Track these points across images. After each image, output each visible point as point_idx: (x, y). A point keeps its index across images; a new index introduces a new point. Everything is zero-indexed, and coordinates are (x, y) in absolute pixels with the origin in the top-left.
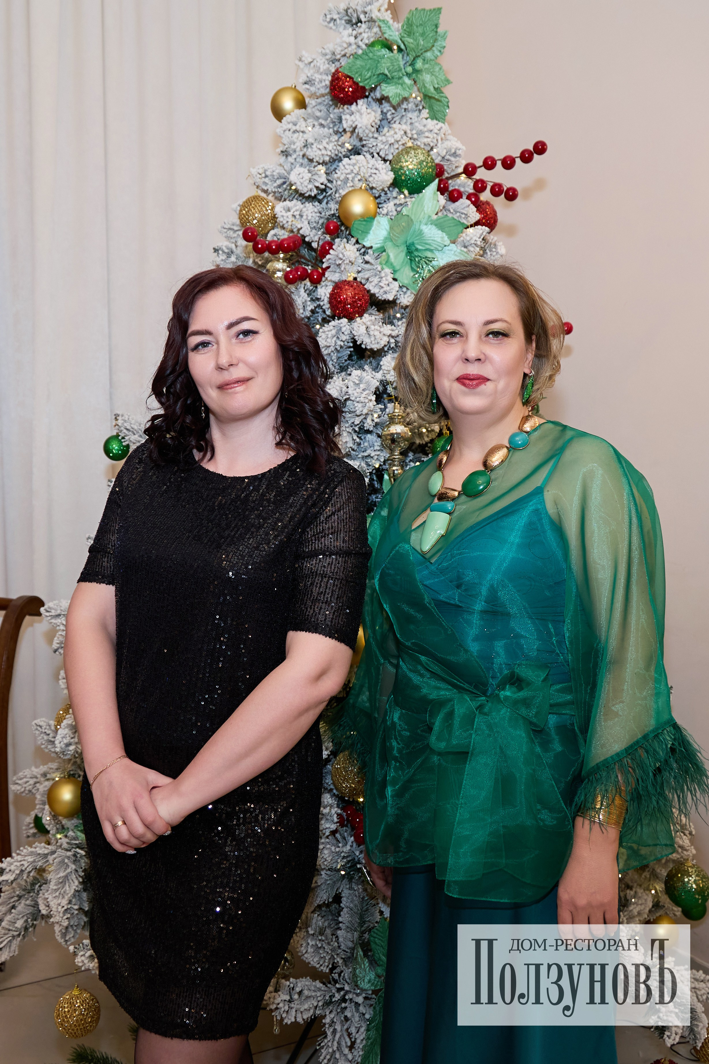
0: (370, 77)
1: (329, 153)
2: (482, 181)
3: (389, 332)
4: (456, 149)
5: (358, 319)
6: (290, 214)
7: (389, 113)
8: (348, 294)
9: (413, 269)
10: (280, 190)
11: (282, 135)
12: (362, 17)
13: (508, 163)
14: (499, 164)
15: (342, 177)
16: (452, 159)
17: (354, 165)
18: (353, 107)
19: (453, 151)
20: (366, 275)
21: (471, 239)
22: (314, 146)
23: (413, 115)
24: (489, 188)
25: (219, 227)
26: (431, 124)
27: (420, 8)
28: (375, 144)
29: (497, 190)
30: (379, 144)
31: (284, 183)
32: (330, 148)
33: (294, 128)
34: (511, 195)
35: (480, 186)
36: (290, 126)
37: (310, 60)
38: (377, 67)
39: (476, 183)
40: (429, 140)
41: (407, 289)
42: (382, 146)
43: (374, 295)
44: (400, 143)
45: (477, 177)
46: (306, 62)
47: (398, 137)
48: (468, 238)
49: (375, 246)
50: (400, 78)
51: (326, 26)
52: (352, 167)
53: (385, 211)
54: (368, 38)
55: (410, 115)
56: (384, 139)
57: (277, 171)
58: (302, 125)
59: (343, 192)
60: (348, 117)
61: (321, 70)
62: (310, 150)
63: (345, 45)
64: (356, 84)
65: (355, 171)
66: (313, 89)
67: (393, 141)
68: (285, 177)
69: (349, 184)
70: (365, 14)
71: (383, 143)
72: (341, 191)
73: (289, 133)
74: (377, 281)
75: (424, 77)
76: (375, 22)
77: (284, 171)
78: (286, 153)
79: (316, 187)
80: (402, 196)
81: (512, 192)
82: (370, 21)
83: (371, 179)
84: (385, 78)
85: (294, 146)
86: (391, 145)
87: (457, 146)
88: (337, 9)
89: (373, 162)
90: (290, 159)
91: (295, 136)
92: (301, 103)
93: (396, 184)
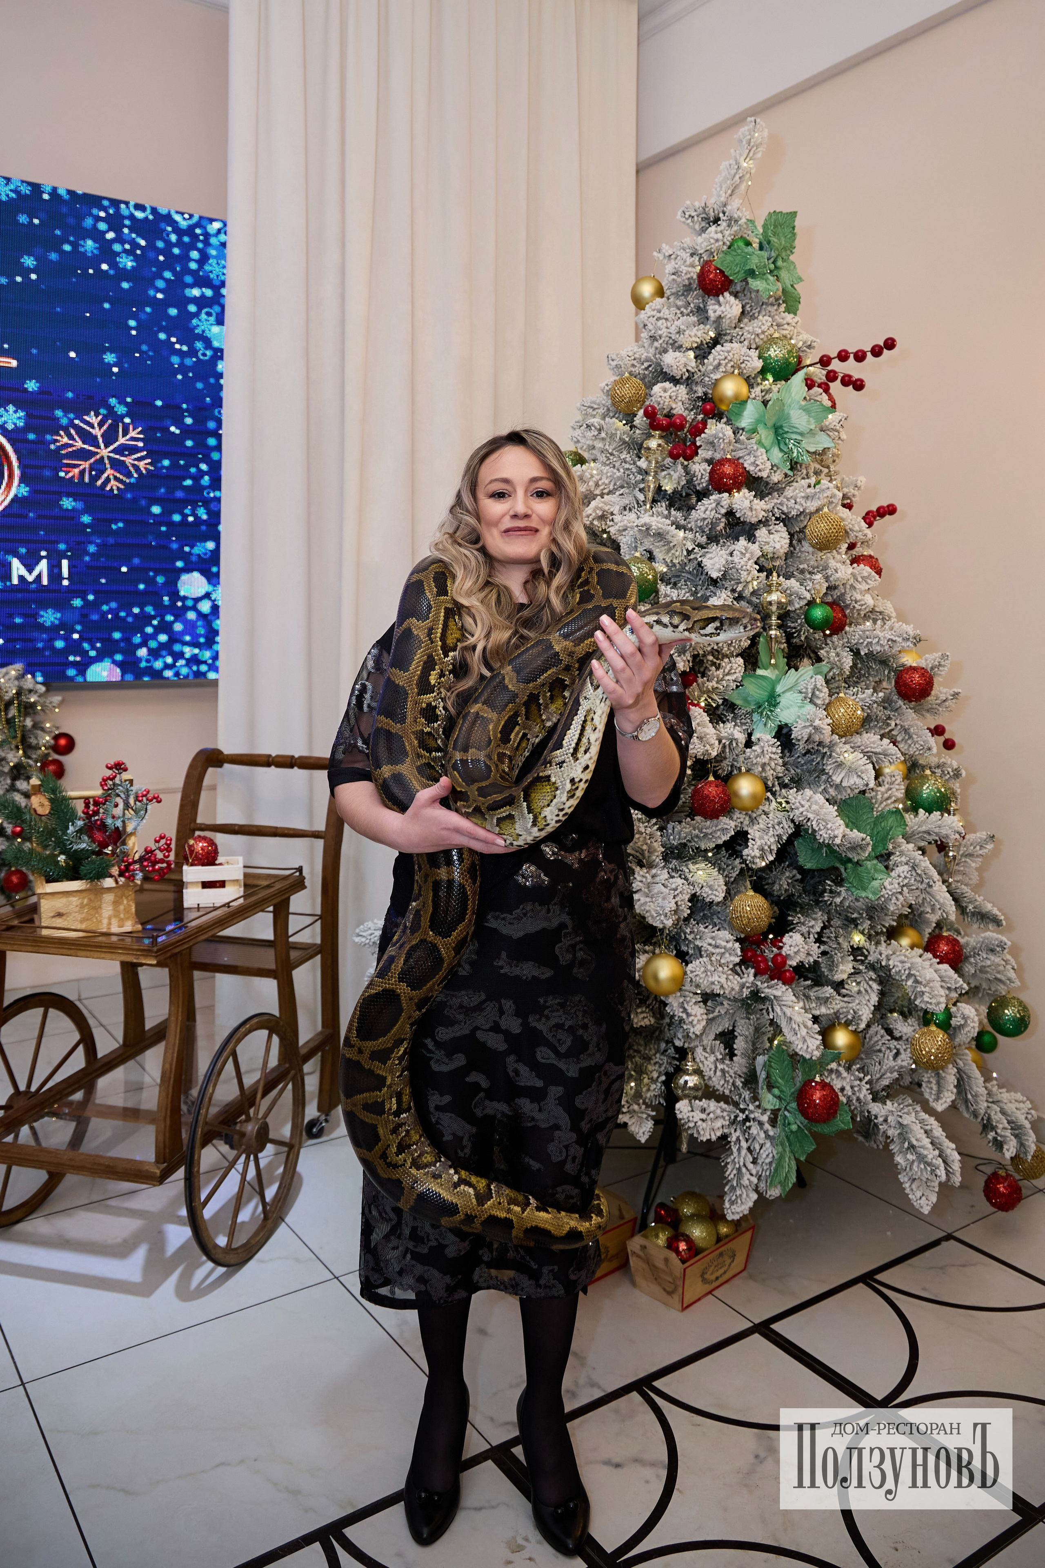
0: (739, 272)
1: (698, 340)
2: (835, 372)
3: (765, 507)
4: (813, 342)
5: (736, 494)
6: (667, 394)
7: (748, 306)
8: (728, 469)
9: (781, 450)
10: (646, 372)
11: (647, 322)
12: (721, 215)
13: (861, 357)
14: (852, 356)
15: (716, 362)
16: (809, 350)
17: (728, 352)
18: (721, 298)
19: (810, 343)
20: (740, 454)
21: (830, 423)
22: (689, 332)
23: (772, 309)
24: (839, 378)
25: (578, 405)
26: (789, 317)
27: (779, 210)
28: (740, 333)
29: (847, 381)
30: (747, 334)
31: (650, 366)
32: (699, 335)
33: (658, 315)
34: (859, 385)
35: (832, 376)
36: (655, 313)
37: (671, 253)
38: (745, 264)
39: (830, 373)
40: (787, 332)
41: (778, 468)
42: (749, 336)
43: (748, 472)
44: (767, 334)
45: (830, 368)
46: (667, 254)
47: (764, 328)
48: (827, 423)
49: (747, 428)
50: (765, 274)
51: (684, 222)
52: (726, 354)
53: (753, 396)
54: (730, 235)
55: (769, 308)
56: (750, 329)
57: (645, 354)
58: (665, 312)
59: (715, 376)
60: (717, 307)
61: (688, 263)
62: (684, 336)
63: (712, 241)
64: (727, 277)
65: (729, 358)
66: (679, 280)
67: (760, 331)
68: (651, 361)
69: (722, 369)
70: (724, 213)
71: (749, 333)
72: (712, 375)
73: (653, 320)
74: (752, 459)
75: (783, 274)
76: (736, 221)
77: (650, 355)
78: (653, 338)
79: (688, 371)
80: (767, 382)
81: (859, 383)
82: (730, 220)
83: (743, 365)
84: (751, 273)
85: (660, 332)
86: (758, 335)
87: (815, 339)
88: (694, 206)
89: (744, 350)
90: (656, 344)
91: (661, 322)
92: (660, 292)
93: (763, 372)
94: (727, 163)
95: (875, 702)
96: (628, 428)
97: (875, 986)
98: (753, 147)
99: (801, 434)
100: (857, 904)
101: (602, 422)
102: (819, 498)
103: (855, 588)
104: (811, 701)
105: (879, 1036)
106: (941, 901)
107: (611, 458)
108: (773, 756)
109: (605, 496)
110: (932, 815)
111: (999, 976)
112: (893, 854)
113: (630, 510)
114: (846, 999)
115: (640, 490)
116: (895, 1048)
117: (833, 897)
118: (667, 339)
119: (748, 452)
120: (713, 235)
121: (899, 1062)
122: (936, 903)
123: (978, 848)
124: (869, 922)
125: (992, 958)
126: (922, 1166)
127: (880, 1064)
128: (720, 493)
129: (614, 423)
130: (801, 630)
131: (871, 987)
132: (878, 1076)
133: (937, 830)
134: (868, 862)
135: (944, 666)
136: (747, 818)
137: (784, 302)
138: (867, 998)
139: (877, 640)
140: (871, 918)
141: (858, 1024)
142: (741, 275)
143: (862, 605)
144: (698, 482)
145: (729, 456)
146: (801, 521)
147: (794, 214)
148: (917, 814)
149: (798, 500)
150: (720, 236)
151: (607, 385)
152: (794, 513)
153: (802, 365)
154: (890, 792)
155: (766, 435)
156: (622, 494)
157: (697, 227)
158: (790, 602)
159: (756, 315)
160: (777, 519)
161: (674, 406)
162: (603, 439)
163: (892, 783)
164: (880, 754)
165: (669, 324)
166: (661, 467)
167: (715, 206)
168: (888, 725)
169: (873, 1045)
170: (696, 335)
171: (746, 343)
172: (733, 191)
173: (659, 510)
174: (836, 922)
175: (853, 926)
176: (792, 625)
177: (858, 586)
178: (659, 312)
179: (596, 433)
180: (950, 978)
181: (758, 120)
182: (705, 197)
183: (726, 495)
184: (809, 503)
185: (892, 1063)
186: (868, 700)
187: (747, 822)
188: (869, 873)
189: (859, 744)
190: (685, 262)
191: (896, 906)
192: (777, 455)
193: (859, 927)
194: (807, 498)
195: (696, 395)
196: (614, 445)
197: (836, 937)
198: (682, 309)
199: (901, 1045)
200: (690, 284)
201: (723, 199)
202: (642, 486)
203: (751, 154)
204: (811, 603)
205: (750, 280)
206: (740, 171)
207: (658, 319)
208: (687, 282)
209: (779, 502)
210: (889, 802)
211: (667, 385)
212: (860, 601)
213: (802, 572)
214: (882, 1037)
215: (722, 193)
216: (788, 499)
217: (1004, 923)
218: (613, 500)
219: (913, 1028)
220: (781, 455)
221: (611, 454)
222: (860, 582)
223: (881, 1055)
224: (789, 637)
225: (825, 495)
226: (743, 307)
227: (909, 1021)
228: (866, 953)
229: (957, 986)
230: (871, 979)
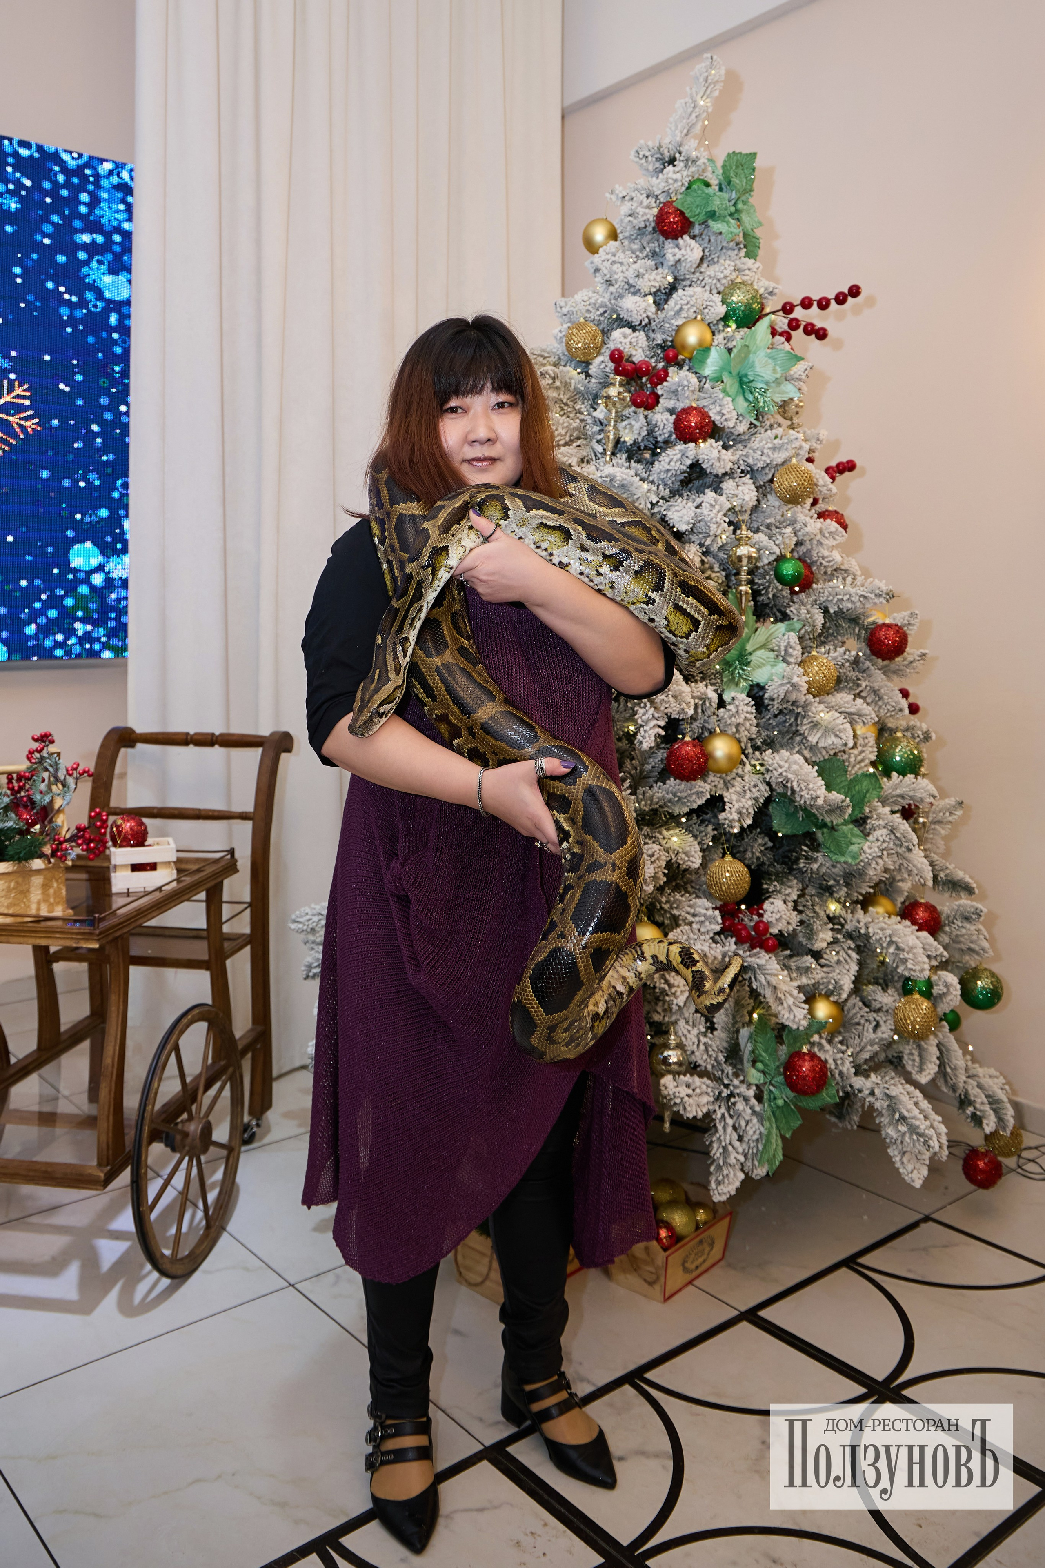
0: (699, 214)
1: (656, 285)
2: (796, 320)
3: (730, 458)
4: (774, 288)
5: (702, 445)
6: (628, 340)
7: (707, 250)
8: (692, 419)
9: (746, 400)
10: (602, 319)
11: (600, 266)
12: (677, 155)
13: (824, 304)
14: (815, 303)
15: (678, 307)
16: (770, 297)
17: (691, 296)
18: (680, 241)
19: (771, 290)
20: (704, 402)
21: (795, 373)
22: (646, 276)
23: (733, 254)
24: (802, 327)
26: (750, 262)
27: (737, 151)
28: (701, 278)
29: (809, 330)
30: (706, 279)
31: (605, 312)
32: (657, 280)
33: (613, 259)
34: (821, 334)
35: (794, 325)
36: (609, 256)
37: (625, 194)
38: (704, 205)
39: (791, 321)
40: (748, 278)
41: (743, 418)
42: (709, 280)
43: (714, 422)
44: (729, 278)
45: (792, 316)
46: (621, 195)
47: (727, 272)
48: (792, 373)
49: (711, 376)
50: (725, 216)
51: (637, 162)
52: (689, 299)
53: (715, 342)
54: (688, 176)
55: (730, 253)
56: (710, 273)
57: (601, 299)
58: (619, 256)
59: (675, 323)
60: (677, 250)
62: (641, 280)
63: (671, 181)
64: (686, 219)
65: (692, 303)
66: (635, 222)
67: (722, 276)
68: (606, 306)
69: (684, 314)
70: (680, 153)
71: (710, 277)
72: (673, 321)
73: (607, 264)
74: (718, 409)
75: (744, 217)
76: (694, 161)
77: (606, 300)
78: (609, 283)
79: (647, 317)
80: (729, 329)
81: (821, 332)
82: (687, 160)
83: (706, 311)
84: (712, 215)
85: (616, 276)
86: (719, 280)
87: (776, 286)
88: (648, 146)
89: (707, 295)
90: (612, 289)
91: (615, 266)
92: (613, 235)
93: (725, 319)
94: (683, 101)
95: (848, 661)
96: (583, 376)
97: (854, 956)
98: (710, 84)
99: (767, 383)
100: (833, 870)
101: (556, 370)
102: (786, 449)
103: (821, 544)
104: (784, 660)
105: (857, 1009)
106: (919, 866)
107: (566, 408)
108: (748, 716)
109: (562, 448)
110: (906, 778)
111: (972, 946)
112: (868, 818)
113: (588, 462)
114: (825, 969)
115: (598, 442)
116: (875, 1020)
117: (809, 864)
118: (623, 284)
119: (712, 401)
120: (671, 175)
121: (879, 1034)
122: (914, 869)
123: (947, 814)
124: (846, 890)
125: (968, 926)
126: (915, 1137)
127: (859, 1037)
128: (685, 443)
129: (568, 372)
130: (769, 586)
131: (849, 956)
132: (858, 1049)
133: (911, 793)
134: (844, 827)
135: (914, 625)
136: (722, 782)
137: (745, 246)
138: (847, 967)
139: (848, 596)
140: (847, 885)
141: (840, 994)
142: (702, 217)
143: (829, 562)
144: (660, 432)
145: (694, 405)
146: (766, 474)
147: (753, 155)
148: (889, 777)
149: (765, 451)
150: (678, 176)
151: (560, 331)
152: (760, 465)
153: (764, 313)
154: (863, 754)
155: (730, 383)
156: (579, 446)
157: (651, 168)
158: (759, 559)
159: (716, 260)
160: (742, 472)
161: (634, 353)
162: (557, 388)
163: (865, 746)
164: (854, 714)
165: (624, 268)
166: (620, 418)
167: (670, 146)
168: (859, 685)
169: (852, 1018)
170: (655, 280)
171: (707, 288)
172: (688, 131)
173: (620, 461)
174: (811, 890)
175: (827, 894)
176: (760, 582)
177: (825, 542)
178: (614, 255)
179: (550, 381)
180: (930, 945)
181: (715, 57)
182: (659, 136)
183: (692, 445)
184: (776, 455)
185: (872, 1036)
186: (840, 659)
187: (721, 785)
188: (846, 837)
189: (833, 704)
190: (641, 203)
191: (874, 872)
192: (742, 405)
193: (836, 895)
194: (774, 449)
195: (655, 342)
196: (569, 395)
197: (812, 905)
198: (638, 253)
199: (881, 1017)
200: (646, 227)
201: (678, 139)
202: (599, 437)
203: (708, 92)
204: (781, 559)
205: (711, 223)
206: (697, 110)
207: (614, 262)
208: (642, 225)
209: (744, 453)
210: (863, 764)
211: (627, 331)
212: (827, 557)
213: (768, 527)
214: (860, 1009)
215: (678, 132)
216: (754, 451)
217: (976, 891)
218: (570, 451)
219: (893, 999)
220: (746, 404)
221: (566, 404)
222: (826, 538)
223: (860, 1028)
224: (756, 594)
225: (794, 446)
226: (703, 251)
227: (889, 991)
228: (843, 922)
229: (938, 953)
230: (850, 948)
